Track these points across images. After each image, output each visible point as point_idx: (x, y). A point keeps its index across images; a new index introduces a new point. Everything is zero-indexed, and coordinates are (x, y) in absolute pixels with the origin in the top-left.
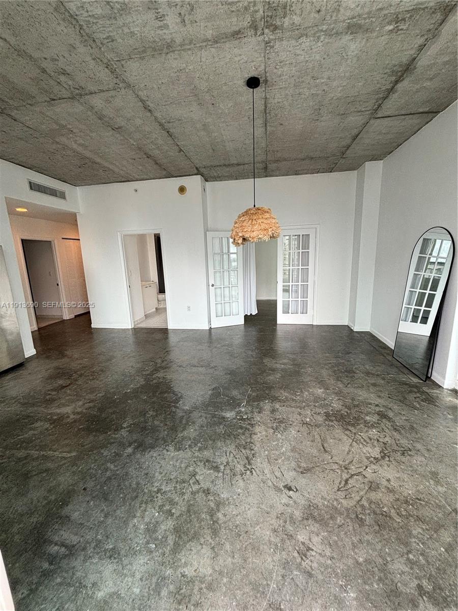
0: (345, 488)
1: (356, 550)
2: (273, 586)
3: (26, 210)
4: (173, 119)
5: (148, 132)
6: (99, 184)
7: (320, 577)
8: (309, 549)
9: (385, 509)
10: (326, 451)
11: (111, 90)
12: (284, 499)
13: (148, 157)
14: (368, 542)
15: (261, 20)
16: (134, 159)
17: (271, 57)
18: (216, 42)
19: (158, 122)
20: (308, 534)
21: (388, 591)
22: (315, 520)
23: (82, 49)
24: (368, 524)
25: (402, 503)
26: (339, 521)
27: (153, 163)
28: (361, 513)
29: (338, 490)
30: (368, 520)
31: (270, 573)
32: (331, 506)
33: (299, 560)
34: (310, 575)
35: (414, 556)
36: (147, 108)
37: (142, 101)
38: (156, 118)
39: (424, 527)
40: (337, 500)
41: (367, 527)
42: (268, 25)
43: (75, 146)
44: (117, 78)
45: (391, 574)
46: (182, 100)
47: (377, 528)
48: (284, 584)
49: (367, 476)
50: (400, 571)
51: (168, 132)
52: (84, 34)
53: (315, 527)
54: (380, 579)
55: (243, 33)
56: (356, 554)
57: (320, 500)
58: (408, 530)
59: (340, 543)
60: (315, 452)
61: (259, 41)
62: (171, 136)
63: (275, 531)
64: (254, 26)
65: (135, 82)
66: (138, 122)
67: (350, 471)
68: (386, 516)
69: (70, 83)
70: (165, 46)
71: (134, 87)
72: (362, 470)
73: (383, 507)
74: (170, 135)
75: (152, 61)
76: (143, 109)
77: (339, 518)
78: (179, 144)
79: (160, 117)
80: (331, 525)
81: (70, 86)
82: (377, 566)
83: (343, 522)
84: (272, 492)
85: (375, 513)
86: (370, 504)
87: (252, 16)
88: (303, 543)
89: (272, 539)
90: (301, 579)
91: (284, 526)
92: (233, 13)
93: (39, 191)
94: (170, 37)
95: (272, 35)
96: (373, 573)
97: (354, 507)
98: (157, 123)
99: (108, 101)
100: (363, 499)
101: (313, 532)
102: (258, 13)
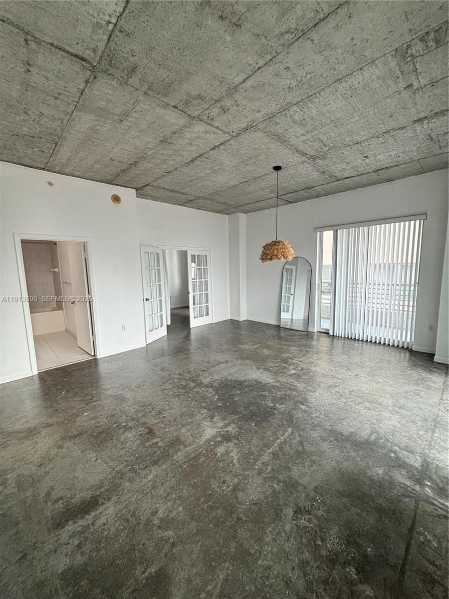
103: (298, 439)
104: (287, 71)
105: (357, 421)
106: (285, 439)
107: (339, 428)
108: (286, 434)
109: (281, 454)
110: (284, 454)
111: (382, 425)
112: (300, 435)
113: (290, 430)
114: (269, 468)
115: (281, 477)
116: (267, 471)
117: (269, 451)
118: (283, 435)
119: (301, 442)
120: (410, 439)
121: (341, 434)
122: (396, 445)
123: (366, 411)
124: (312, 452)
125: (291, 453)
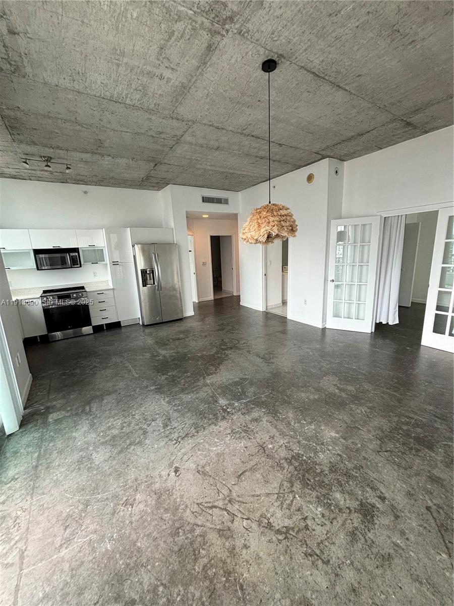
0: (204, 509)
1: (146, 538)
2: (99, 496)
3: (208, 216)
5: (239, 142)
7: (114, 521)
8: (132, 505)
9: (203, 552)
10: (239, 477)
11: (188, 129)
12: (164, 473)
13: (261, 159)
14: (157, 546)
15: (213, 25)
16: (253, 163)
17: (257, 38)
18: (205, 63)
19: (237, 133)
20: (143, 499)
21: (120, 574)
22: (158, 499)
23: (153, 118)
24: (176, 540)
25: (223, 568)
26: (166, 515)
28: (184, 530)
29: (198, 504)
30: (181, 539)
31: (107, 491)
32: (177, 504)
33: (121, 502)
34: (113, 514)
35: (163, 592)
36: (218, 128)
38: (232, 131)
39: (204, 599)
40: (187, 506)
41: (172, 540)
42: (222, 23)
43: (209, 168)
44: (183, 121)
45: (136, 572)
46: (233, 111)
47: (176, 549)
48: (102, 501)
49: (235, 522)
50: (141, 580)
51: (252, 136)
53: (152, 501)
54: (128, 565)
55: (214, 43)
56: (143, 539)
57: (179, 494)
58: (191, 581)
59: (146, 524)
60: (230, 469)
61: (232, 37)
62: (259, 138)
63: (136, 480)
64: (213, 33)
65: (193, 117)
66: (224, 138)
67: (229, 505)
68: (195, 555)
69: (168, 136)
70: (183, 89)
71: (196, 121)
72: (239, 516)
73: (203, 549)
74: (256, 137)
75: (186, 101)
76: (218, 130)
77: (169, 515)
78: (272, 141)
80: (159, 511)
81: (170, 138)
82: (138, 558)
83: (167, 519)
84: (166, 463)
85: (191, 543)
86: (200, 536)
87: (204, 29)
88: (135, 500)
89: (129, 481)
90: (109, 510)
91: (142, 482)
92: (191, 40)
93: (209, 202)
94: (178, 83)
95: (235, 25)
96: (131, 558)
97: (187, 523)
99: (194, 136)
100: (202, 528)
101: (146, 501)
102: (205, 24)
105: (107, 409)
107: (114, 396)
109: (124, 369)
111: (87, 422)
113: (137, 376)
115: (113, 366)
119: (123, 377)
120: (60, 430)
121: (109, 395)
122: (70, 416)
123: (110, 424)
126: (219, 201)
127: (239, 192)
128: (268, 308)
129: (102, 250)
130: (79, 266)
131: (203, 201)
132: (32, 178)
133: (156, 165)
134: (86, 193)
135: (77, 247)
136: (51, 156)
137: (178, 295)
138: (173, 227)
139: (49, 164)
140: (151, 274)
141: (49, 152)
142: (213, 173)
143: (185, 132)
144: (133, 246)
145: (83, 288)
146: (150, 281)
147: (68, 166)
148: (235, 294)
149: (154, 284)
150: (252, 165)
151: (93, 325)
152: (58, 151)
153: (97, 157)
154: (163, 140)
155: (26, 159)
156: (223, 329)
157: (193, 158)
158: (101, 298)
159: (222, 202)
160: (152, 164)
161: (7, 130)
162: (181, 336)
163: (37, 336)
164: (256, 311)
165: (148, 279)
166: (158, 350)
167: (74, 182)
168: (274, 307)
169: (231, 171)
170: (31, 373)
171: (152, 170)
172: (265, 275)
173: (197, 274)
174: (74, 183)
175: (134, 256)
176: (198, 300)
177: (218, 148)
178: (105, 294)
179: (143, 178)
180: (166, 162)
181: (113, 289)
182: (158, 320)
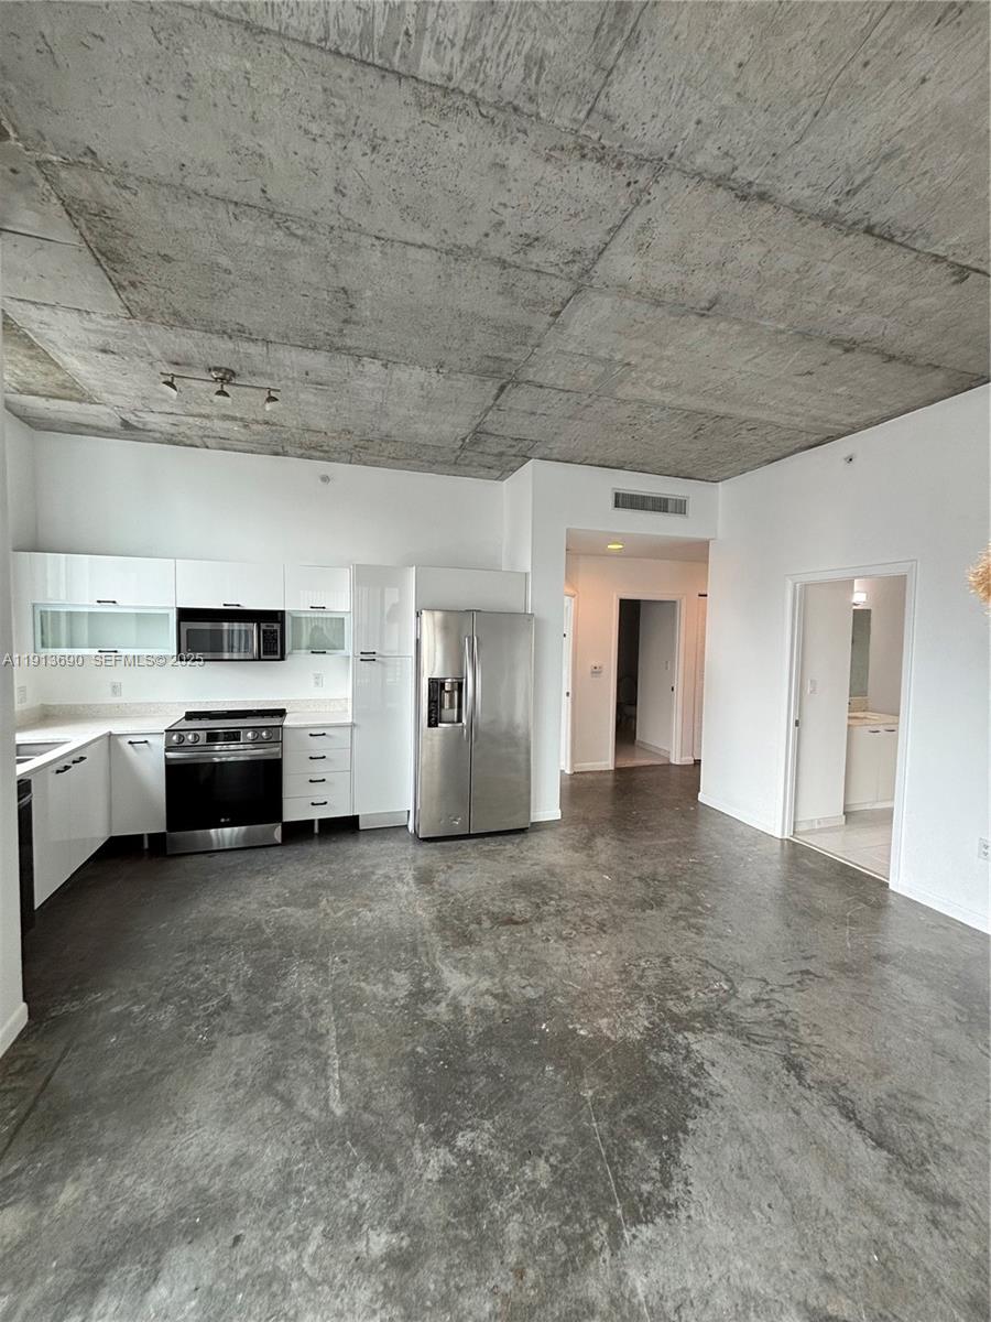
3: (621, 547)
4: (862, 169)
5: (798, 271)
6: (759, 465)
11: (630, 213)
13: (847, 351)
16: (810, 373)
19: (814, 217)
23: (515, 157)
27: (877, 359)
36: (747, 195)
37: (720, 182)
38: (796, 209)
43: (657, 396)
44: (620, 165)
46: (853, 66)
51: (869, 230)
52: (492, 112)
62: (891, 240)
65: (665, 136)
66: (750, 254)
69: (553, 257)
71: (672, 155)
74: (881, 235)
76: (740, 206)
78: (940, 250)
79: (807, 192)
81: (557, 265)
93: (632, 506)
98: (812, 224)
99: (642, 248)
103: (302, 1104)
104: (345, 188)
106: (327, 1078)
108: (337, 1092)
109: (308, 1045)
110: (303, 1050)
112: (304, 1117)
113: (339, 1110)
114: (305, 1014)
115: (278, 1018)
116: (305, 1008)
117: (334, 1034)
118: (341, 1082)
119: (288, 1103)
124: (251, 1099)
125: (290, 1061)
126: (659, 505)
127: (720, 484)
128: (799, 829)
129: (343, 619)
130: (278, 657)
131: (617, 505)
132: (209, 442)
133: (502, 389)
134: (325, 479)
135: (282, 609)
136: (233, 368)
137: (521, 757)
138: (529, 569)
139: (226, 388)
140: (456, 694)
141: (224, 351)
142: (664, 414)
143: (615, 230)
144: (418, 615)
145: (281, 713)
146: (448, 712)
147: (273, 394)
148: (676, 759)
149: (460, 720)
150: (802, 381)
151: (284, 820)
152: (245, 347)
153: (345, 363)
154: (532, 277)
155: (173, 376)
156: (659, 903)
157: (618, 357)
158: (318, 747)
159: (670, 509)
160: (491, 387)
161: (99, 268)
162: (520, 906)
163: (142, 835)
164: (761, 836)
165: (447, 705)
166: (438, 963)
167: (300, 452)
168: (817, 827)
169: (722, 409)
170: (25, 1000)
171: (490, 408)
172: (797, 723)
173: (574, 695)
174: (301, 456)
175: (418, 642)
176: (572, 767)
177: (713, 303)
178: (329, 736)
179: (463, 440)
180: (531, 378)
181: (353, 725)
182: (458, 826)
